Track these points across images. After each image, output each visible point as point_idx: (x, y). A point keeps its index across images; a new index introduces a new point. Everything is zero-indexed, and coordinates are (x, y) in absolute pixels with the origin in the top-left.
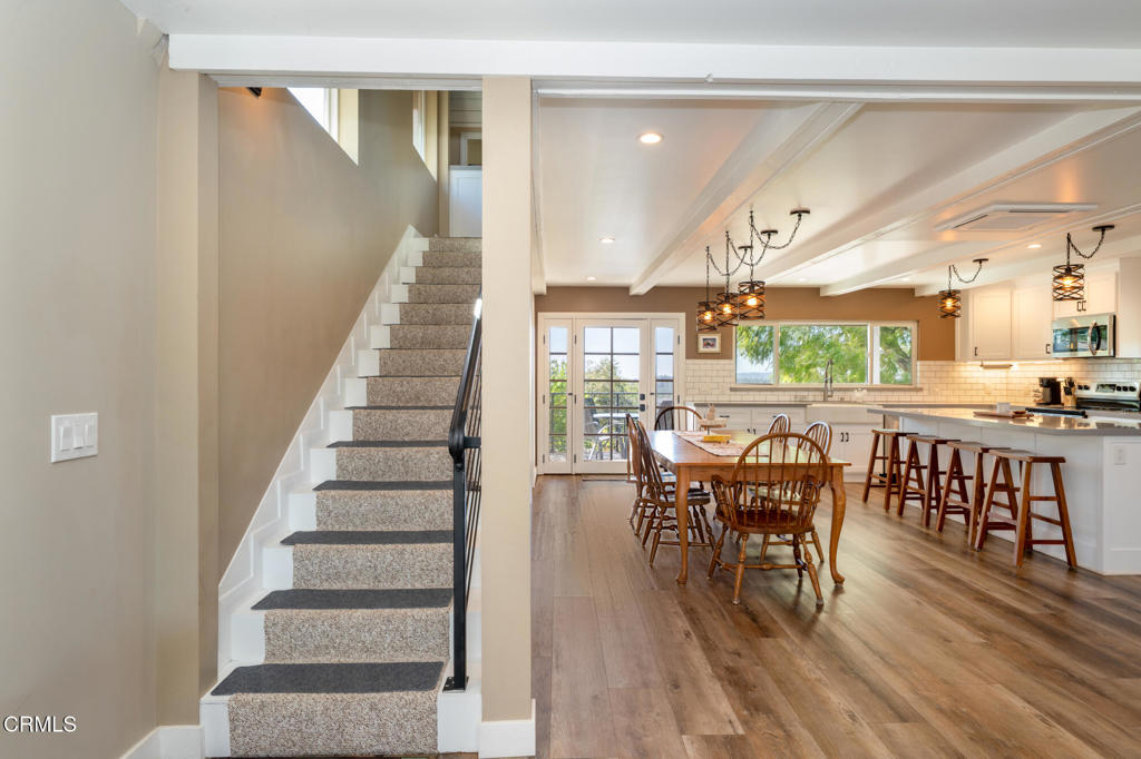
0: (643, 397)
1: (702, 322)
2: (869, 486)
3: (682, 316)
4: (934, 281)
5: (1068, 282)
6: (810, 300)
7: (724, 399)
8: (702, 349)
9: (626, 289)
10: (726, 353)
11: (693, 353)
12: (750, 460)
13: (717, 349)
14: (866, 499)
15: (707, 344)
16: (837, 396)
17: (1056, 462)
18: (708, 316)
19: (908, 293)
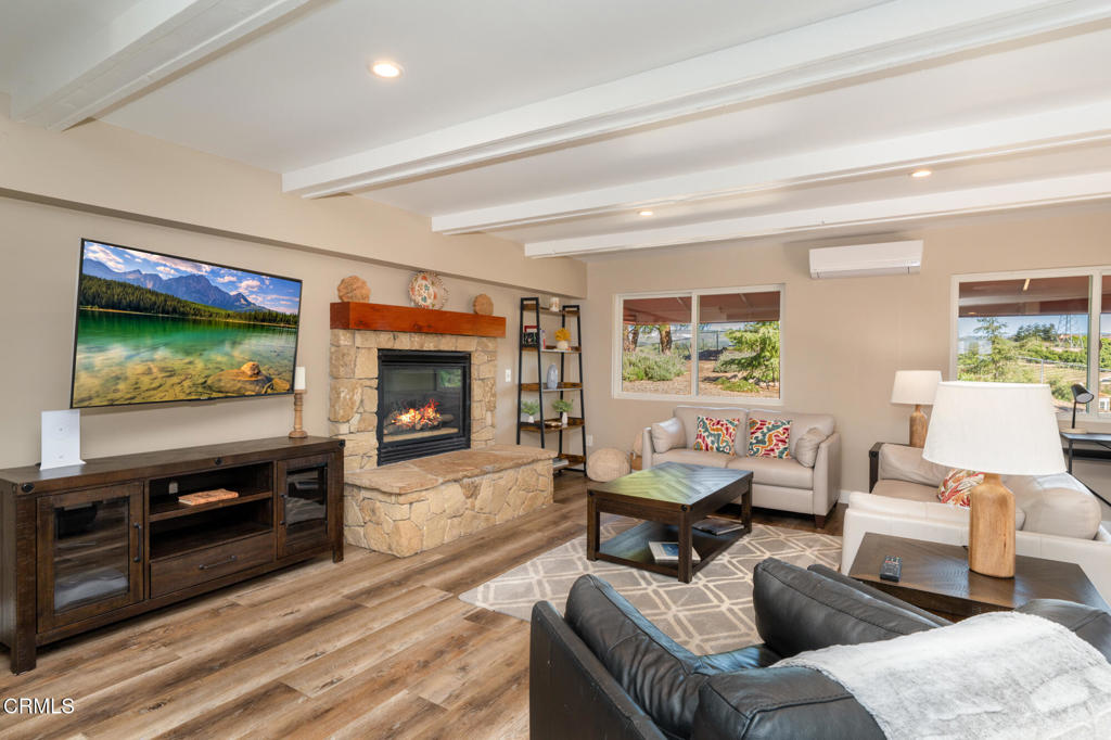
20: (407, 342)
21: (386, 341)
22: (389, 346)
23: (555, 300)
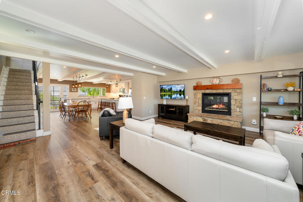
0: (61, 98)
1: (72, 87)
2: (98, 108)
3: (69, 85)
4: (109, 83)
5: (117, 85)
6: (91, 84)
7: (77, 98)
8: (72, 90)
9: (57, 80)
10: (77, 91)
11: (71, 91)
12: (79, 104)
13: (75, 90)
14: (98, 110)
15: (73, 90)
16: (95, 97)
17: (115, 103)
18: (73, 86)
19: (105, 84)
20: (208, 91)
21: (203, 91)
22: (204, 92)
23: (280, 73)
